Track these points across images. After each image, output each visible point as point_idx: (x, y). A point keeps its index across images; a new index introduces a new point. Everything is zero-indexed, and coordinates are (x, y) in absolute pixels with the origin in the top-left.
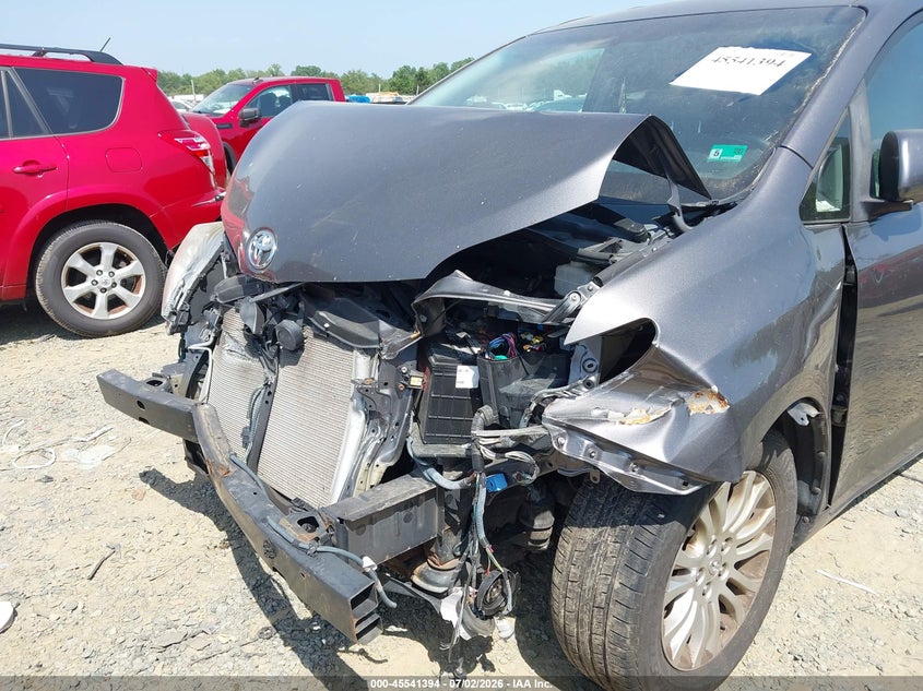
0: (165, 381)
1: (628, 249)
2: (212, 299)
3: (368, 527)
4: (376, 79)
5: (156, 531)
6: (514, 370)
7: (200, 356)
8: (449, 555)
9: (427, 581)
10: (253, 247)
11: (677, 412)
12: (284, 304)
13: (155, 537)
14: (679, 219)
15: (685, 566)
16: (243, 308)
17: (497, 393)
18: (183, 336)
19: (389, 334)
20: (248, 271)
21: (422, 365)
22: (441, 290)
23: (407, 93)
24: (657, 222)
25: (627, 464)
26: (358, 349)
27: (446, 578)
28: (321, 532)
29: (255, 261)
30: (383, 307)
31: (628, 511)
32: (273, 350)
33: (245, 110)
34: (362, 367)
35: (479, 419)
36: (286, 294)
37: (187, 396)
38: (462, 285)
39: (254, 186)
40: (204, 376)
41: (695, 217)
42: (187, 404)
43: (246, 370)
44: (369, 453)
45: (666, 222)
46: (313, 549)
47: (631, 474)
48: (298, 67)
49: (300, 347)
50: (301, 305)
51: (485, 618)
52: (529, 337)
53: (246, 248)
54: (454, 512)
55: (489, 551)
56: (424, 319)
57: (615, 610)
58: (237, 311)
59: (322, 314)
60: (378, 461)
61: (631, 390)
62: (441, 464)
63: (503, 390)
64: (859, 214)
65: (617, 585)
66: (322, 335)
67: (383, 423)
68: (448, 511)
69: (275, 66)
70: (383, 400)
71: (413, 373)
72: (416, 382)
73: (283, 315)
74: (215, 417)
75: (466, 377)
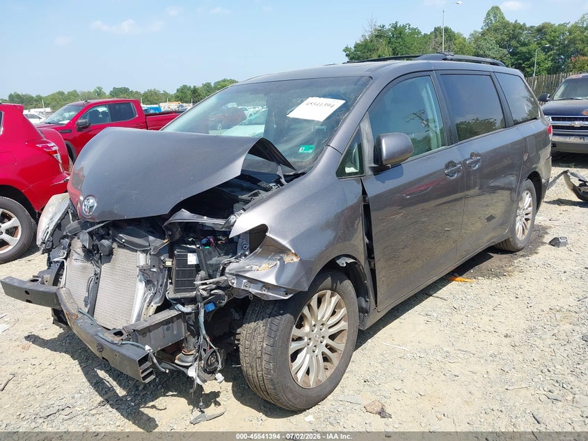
0: (40, 279)
1: (263, 194)
2: (65, 234)
3: (148, 334)
4: (166, 94)
5: (37, 363)
6: (213, 253)
7: (59, 264)
8: (192, 347)
9: (182, 361)
10: (85, 205)
11: (280, 263)
12: (102, 232)
13: (37, 367)
14: (283, 180)
15: (301, 336)
16: (81, 237)
17: (206, 264)
18: (49, 255)
19: (154, 241)
20: (83, 217)
21: (171, 256)
22: (175, 218)
23: (186, 102)
24: (274, 182)
25: (262, 288)
26: (140, 251)
27: (191, 358)
28: (124, 337)
29: (86, 212)
30: (151, 229)
31: (268, 311)
32: (98, 256)
33: (80, 121)
34: (142, 259)
35: (199, 277)
36: (102, 227)
37: (53, 285)
38: (185, 215)
39: (85, 172)
40: (62, 275)
41: (290, 179)
42: (54, 289)
43: (84, 268)
44: (147, 300)
45: (278, 182)
46: (120, 343)
47: (264, 292)
48: (114, 88)
49: (111, 253)
50: (110, 232)
51: (209, 373)
52: (221, 237)
53: (81, 205)
54: (192, 325)
55: (208, 339)
56: (170, 233)
57: (265, 357)
58: (79, 238)
59: (121, 235)
60: (152, 304)
61: (262, 256)
62: (183, 302)
63: (208, 262)
64: (368, 172)
65: (265, 345)
66: (122, 246)
67: (154, 285)
68: (188, 325)
69: (98, 88)
70: (153, 274)
71: (167, 259)
72: (169, 263)
73: (102, 237)
74: (69, 293)
75: (192, 259)
